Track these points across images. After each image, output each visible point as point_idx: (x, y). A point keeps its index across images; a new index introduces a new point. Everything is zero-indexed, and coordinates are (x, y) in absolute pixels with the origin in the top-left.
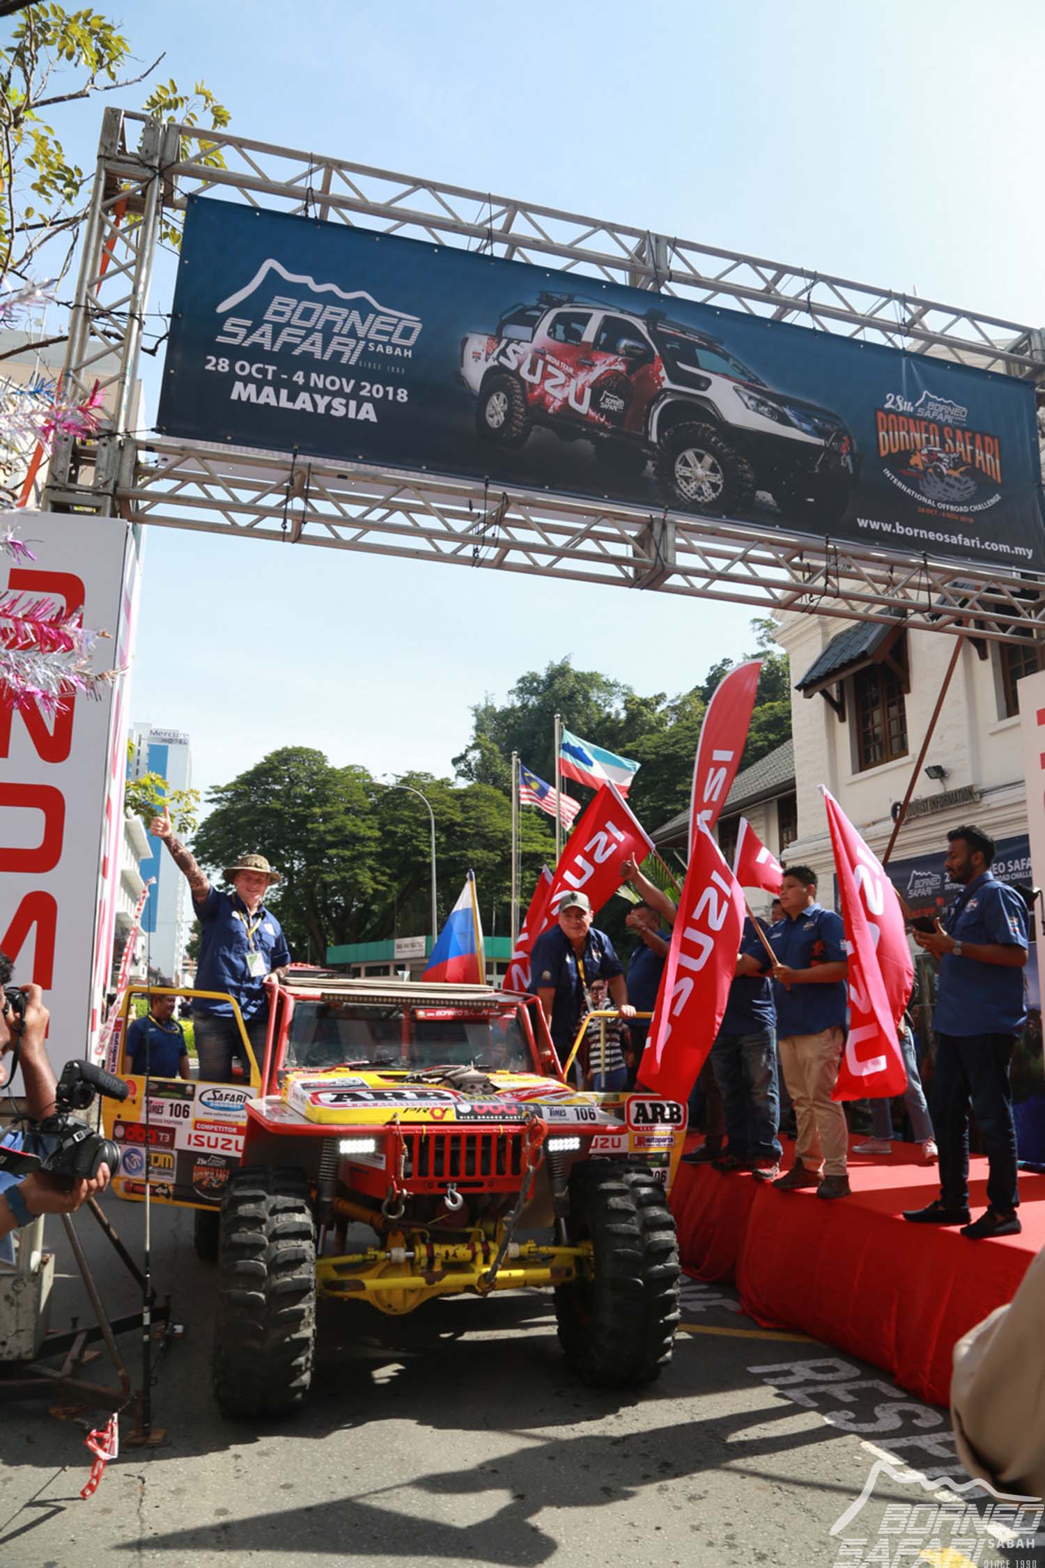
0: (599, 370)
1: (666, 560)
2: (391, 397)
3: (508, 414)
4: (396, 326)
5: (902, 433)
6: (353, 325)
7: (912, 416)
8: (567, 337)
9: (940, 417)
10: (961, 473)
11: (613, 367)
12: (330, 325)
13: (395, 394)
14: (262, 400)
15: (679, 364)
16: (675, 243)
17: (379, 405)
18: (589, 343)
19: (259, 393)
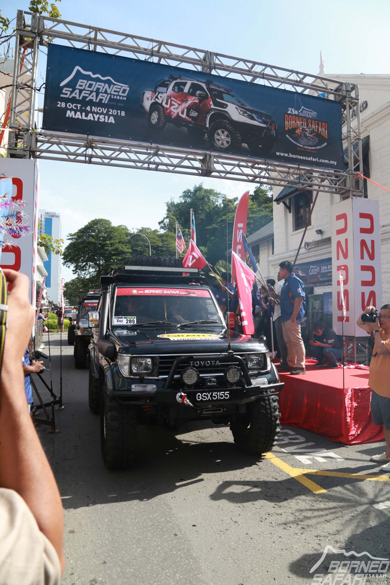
0: (190, 102)
1: (211, 168)
2: (119, 114)
3: (159, 119)
4: (120, 89)
5: (293, 122)
6: (106, 90)
7: (297, 116)
8: (178, 91)
9: (307, 116)
10: (314, 136)
11: (194, 101)
12: (98, 89)
13: (121, 113)
14: (76, 117)
15: (217, 99)
16: (217, 55)
17: (115, 117)
18: (186, 93)
19: (75, 114)
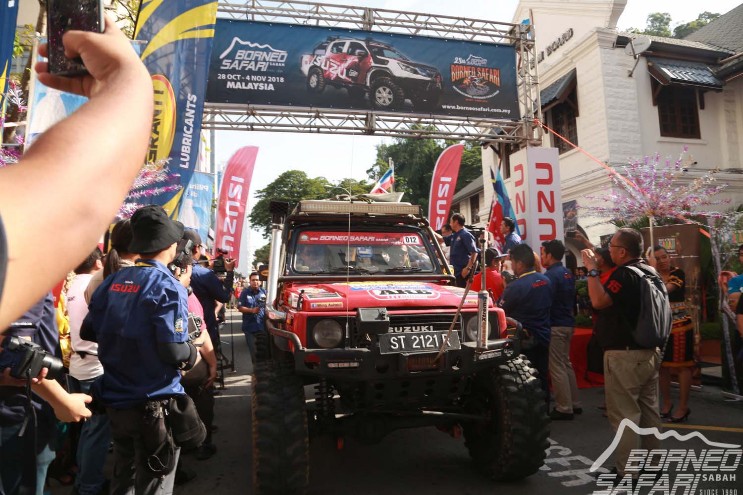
0: (349, 62)
1: (374, 126)
2: (278, 81)
3: (318, 82)
4: (278, 55)
5: (461, 72)
6: (264, 58)
7: (466, 65)
8: (337, 52)
9: (476, 64)
10: (484, 84)
11: (354, 61)
12: (257, 58)
13: (280, 80)
14: (237, 87)
15: (378, 57)
16: (376, 10)
17: (275, 84)
18: (345, 53)
19: (236, 84)
